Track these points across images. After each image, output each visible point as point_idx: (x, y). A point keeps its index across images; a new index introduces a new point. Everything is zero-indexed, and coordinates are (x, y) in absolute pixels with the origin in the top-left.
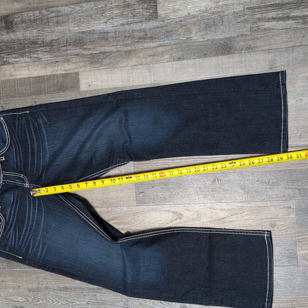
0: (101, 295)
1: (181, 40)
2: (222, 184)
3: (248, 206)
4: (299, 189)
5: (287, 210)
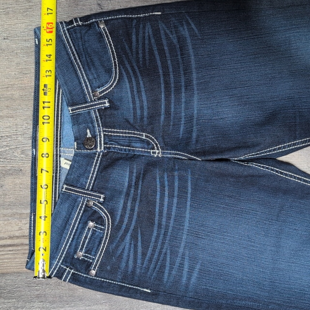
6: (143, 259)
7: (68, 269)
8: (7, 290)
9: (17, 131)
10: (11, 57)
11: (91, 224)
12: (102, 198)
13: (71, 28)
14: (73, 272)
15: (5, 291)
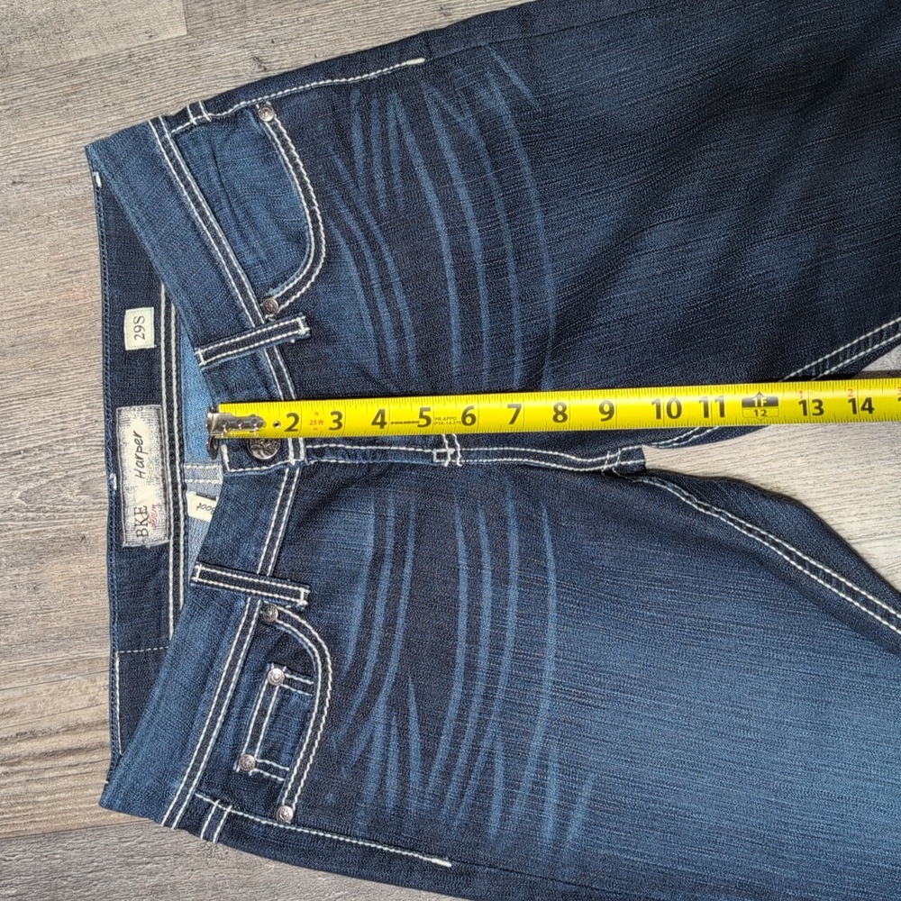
6: (426, 770)
7: (216, 804)
8: (69, 879)
9: (65, 432)
10: (34, 231)
11: (277, 673)
12: (302, 596)
13: (182, 133)
14: (230, 813)
15: (65, 883)
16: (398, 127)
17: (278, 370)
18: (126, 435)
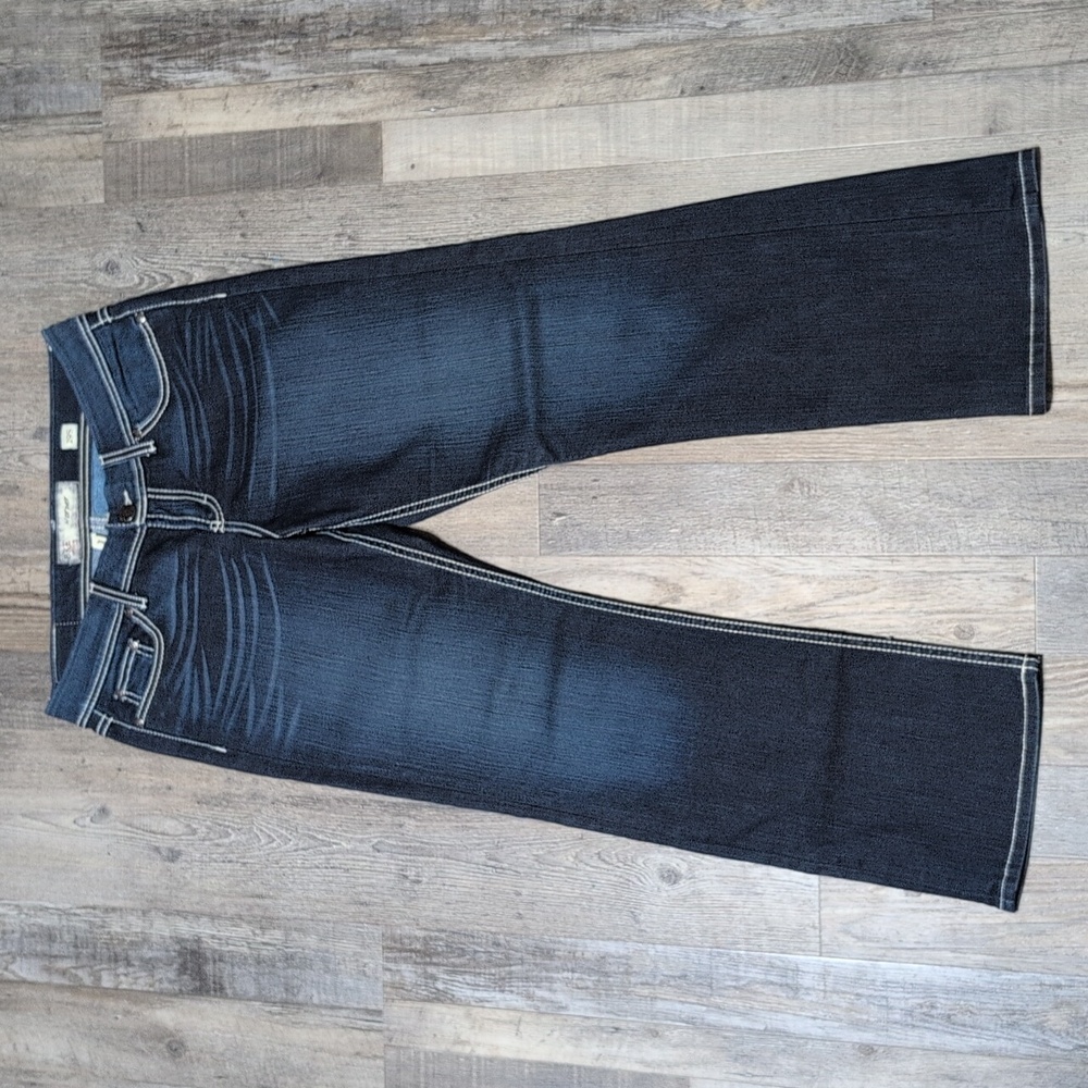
0: (419, 824)
1: (711, 28)
2: (814, 496)
3: (891, 568)
4: (1055, 524)
5: (1013, 588)
6: (214, 698)
7: (104, 716)
11: (134, 644)
12: (144, 603)
16: (210, 332)
17: (139, 470)
18: (60, 498)
